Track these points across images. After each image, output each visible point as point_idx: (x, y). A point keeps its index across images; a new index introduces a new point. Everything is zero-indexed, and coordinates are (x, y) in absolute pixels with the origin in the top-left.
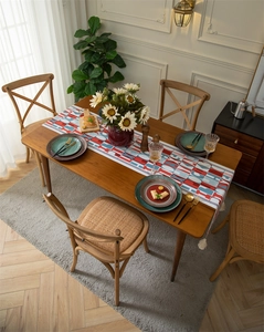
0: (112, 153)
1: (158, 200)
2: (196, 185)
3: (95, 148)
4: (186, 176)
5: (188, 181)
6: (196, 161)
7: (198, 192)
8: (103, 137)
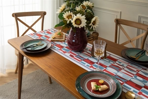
0: (68, 55)
1: (96, 91)
2: (138, 87)
3: (57, 50)
4: (129, 78)
5: (130, 83)
6: (140, 69)
7: (140, 93)
8: (65, 45)
